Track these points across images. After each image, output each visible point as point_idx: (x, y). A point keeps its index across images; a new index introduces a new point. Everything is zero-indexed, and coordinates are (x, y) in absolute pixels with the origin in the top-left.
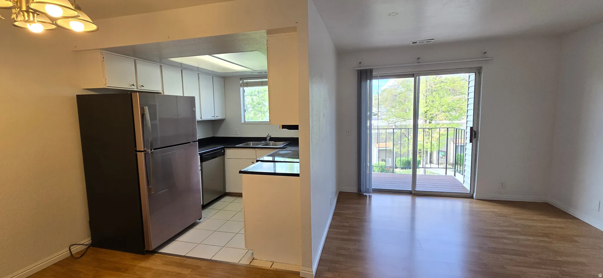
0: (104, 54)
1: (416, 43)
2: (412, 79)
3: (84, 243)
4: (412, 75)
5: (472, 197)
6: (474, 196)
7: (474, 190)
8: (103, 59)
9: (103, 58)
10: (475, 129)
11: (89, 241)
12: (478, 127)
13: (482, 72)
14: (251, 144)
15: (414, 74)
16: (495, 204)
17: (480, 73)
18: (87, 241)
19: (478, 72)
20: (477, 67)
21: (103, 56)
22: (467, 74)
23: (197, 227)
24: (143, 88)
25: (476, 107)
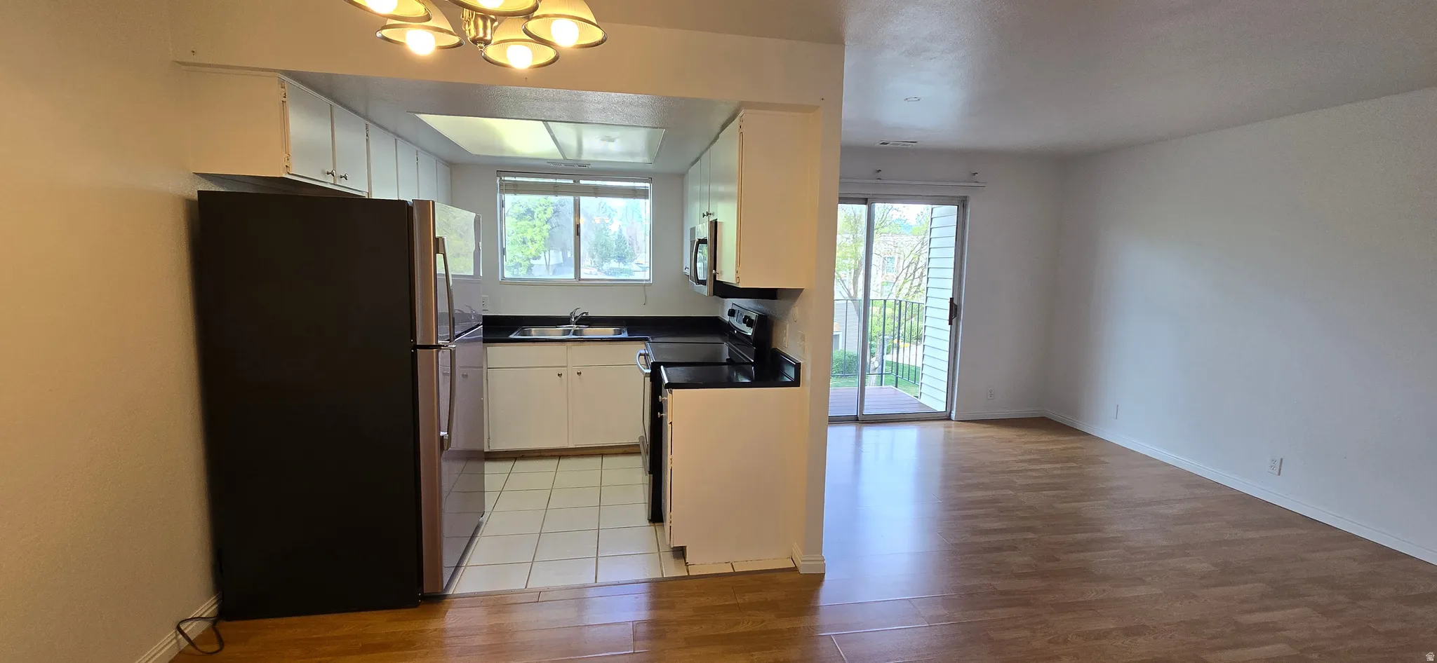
0: (286, 86)
1: (887, 144)
2: (864, 208)
3: (202, 615)
4: (865, 201)
5: (949, 419)
6: (953, 415)
7: (952, 405)
8: (284, 99)
9: (283, 95)
10: (955, 302)
11: (212, 606)
12: (959, 299)
13: (969, 206)
14: (535, 332)
15: (867, 199)
16: (984, 425)
17: (964, 207)
18: (207, 608)
19: (962, 204)
20: (960, 197)
21: (283, 89)
22: (930, 207)
23: (485, 531)
24: (343, 182)
25: (958, 265)
